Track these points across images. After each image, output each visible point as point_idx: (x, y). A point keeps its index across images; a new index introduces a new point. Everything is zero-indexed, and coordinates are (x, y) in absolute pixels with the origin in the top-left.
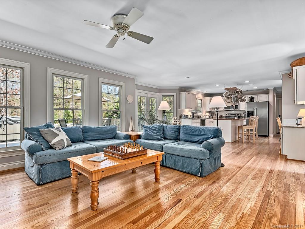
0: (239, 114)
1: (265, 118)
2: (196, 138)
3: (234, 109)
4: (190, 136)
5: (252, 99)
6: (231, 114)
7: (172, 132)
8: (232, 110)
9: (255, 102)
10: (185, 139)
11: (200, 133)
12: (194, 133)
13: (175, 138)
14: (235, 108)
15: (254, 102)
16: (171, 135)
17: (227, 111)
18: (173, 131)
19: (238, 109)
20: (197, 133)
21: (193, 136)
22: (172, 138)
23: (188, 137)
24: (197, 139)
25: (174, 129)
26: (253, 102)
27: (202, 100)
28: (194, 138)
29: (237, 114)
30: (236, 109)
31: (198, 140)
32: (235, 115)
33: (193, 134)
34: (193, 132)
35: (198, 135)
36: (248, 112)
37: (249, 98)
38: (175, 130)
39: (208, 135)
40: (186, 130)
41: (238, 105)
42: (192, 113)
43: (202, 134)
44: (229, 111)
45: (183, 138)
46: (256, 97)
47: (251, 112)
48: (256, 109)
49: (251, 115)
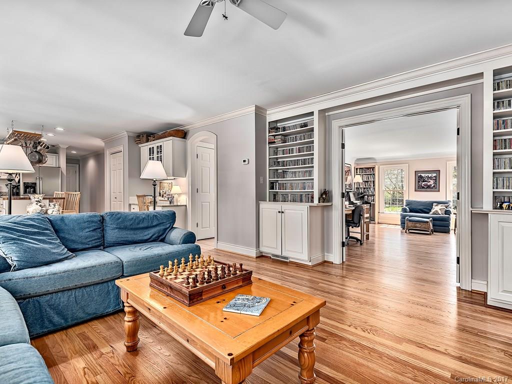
2: (146, 233)
4: (132, 232)
7: (87, 230)
10: (125, 239)
11: (152, 223)
12: (141, 225)
13: (96, 244)
16: (86, 238)
18: (89, 228)
20: (145, 224)
21: (138, 232)
22: (90, 246)
23: (130, 234)
24: (148, 234)
25: (93, 222)
28: (142, 235)
31: (150, 235)
33: (139, 226)
34: (138, 224)
35: (147, 228)
38: (94, 226)
39: (164, 224)
40: (123, 221)
43: (154, 224)
45: (119, 239)
47: (32, 183)
48: (42, 179)
49: (32, 190)
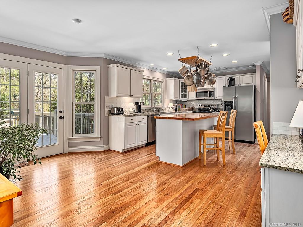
0: (215, 106)
1: (249, 112)
3: (208, 98)
5: (231, 82)
6: (205, 106)
8: (206, 98)
9: (236, 85)
14: (210, 96)
15: (234, 86)
17: (200, 101)
19: (213, 98)
26: (232, 86)
27: (162, 82)
29: (213, 106)
30: (211, 98)
32: (210, 106)
36: (225, 102)
37: (229, 79)
41: (213, 91)
42: (137, 103)
44: (202, 101)
46: (237, 77)
47: (230, 102)
48: (237, 97)
49: (230, 107)
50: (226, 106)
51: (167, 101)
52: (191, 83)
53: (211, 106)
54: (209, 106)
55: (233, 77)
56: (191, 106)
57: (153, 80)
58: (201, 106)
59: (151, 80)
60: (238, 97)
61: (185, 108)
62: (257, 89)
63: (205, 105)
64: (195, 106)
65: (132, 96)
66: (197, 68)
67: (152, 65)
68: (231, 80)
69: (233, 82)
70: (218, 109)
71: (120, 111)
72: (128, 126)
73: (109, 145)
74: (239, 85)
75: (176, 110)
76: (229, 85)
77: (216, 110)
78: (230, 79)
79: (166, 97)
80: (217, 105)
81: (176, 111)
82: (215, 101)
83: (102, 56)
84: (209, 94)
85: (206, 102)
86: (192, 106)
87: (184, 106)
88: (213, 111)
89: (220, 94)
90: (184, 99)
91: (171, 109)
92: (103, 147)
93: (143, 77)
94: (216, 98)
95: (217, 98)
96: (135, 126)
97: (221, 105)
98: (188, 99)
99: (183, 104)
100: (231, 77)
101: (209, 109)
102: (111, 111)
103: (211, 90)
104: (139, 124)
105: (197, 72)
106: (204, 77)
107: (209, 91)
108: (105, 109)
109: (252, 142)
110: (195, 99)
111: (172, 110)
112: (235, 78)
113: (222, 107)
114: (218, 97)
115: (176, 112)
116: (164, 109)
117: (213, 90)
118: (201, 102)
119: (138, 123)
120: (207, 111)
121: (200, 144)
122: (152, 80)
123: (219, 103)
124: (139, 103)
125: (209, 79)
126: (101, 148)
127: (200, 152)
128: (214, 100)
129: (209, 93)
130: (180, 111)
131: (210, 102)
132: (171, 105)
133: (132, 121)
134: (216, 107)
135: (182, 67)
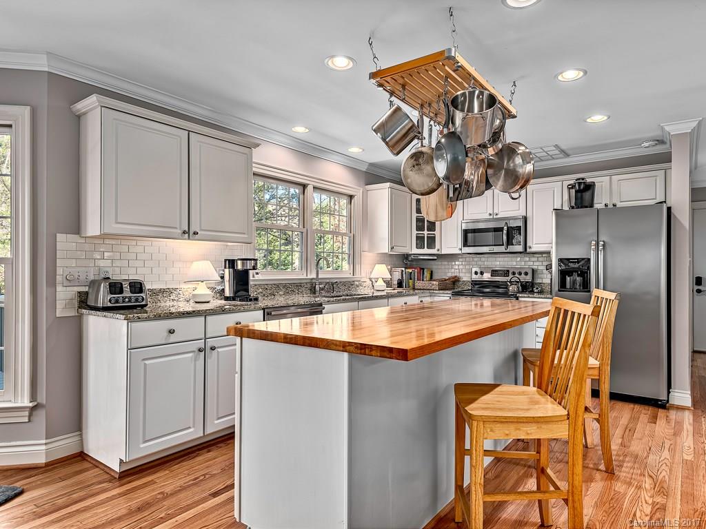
0: (526, 274)
3: (502, 249)
5: (583, 194)
6: (494, 273)
8: (496, 249)
9: (597, 206)
14: (509, 242)
15: (591, 206)
17: (476, 258)
19: (520, 248)
26: (586, 207)
27: (351, 197)
29: (520, 274)
30: (511, 249)
32: (511, 276)
36: (561, 260)
37: (573, 186)
41: (519, 228)
44: (483, 258)
46: (601, 181)
47: (578, 260)
48: (604, 246)
49: (579, 279)
50: (563, 274)
51: (368, 257)
52: (431, 184)
53: (514, 273)
54: (506, 273)
55: (589, 180)
56: (450, 275)
57: (315, 188)
58: (482, 273)
59: (304, 186)
60: (607, 246)
61: (431, 278)
62: (675, 217)
63: (493, 271)
64: (461, 275)
65: (196, 233)
66: (452, 109)
67: (300, 130)
68: (582, 187)
69: (587, 195)
70: (536, 283)
71: (127, 293)
72: (146, 362)
73: (81, 435)
74: (606, 205)
75: (400, 285)
76: (573, 204)
77: (528, 288)
78: (580, 184)
79: (366, 246)
80: (533, 270)
81: (400, 290)
82: (527, 259)
83: (41, 64)
84: (505, 237)
85: (498, 263)
86: (453, 275)
87: (427, 274)
88: (519, 292)
89: (543, 236)
90: (426, 251)
91: (380, 284)
92: (44, 447)
93: (254, 169)
94: (528, 250)
95: (533, 250)
96: (190, 355)
97: (545, 271)
98: (439, 253)
99: (423, 269)
100: (583, 179)
101: (505, 285)
102: (87, 293)
103: (513, 224)
104: (213, 349)
105: (452, 130)
106: (483, 160)
107: (505, 228)
108: (59, 288)
109: (661, 401)
110: (460, 252)
111: (384, 288)
112: (594, 183)
113: (549, 278)
114: (535, 245)
115: (400, 295)
116: (357, 283)
117: (520, 223)
118: (480, 263)
119: (210, 343)
120: (500, 290)
121: (461, 452)
122: (310, 188)
123: (539, 265)
124: (239, 262)
125: (502, 168)
126: (35, 451)
127: (459, 487)
128: (522, 255)
129: (505, 232)
130: (414, 289)
131: (510, 263)
132: (382, 271)
133: (173, 338)
134: (529, 278)
135: (389, 112)
